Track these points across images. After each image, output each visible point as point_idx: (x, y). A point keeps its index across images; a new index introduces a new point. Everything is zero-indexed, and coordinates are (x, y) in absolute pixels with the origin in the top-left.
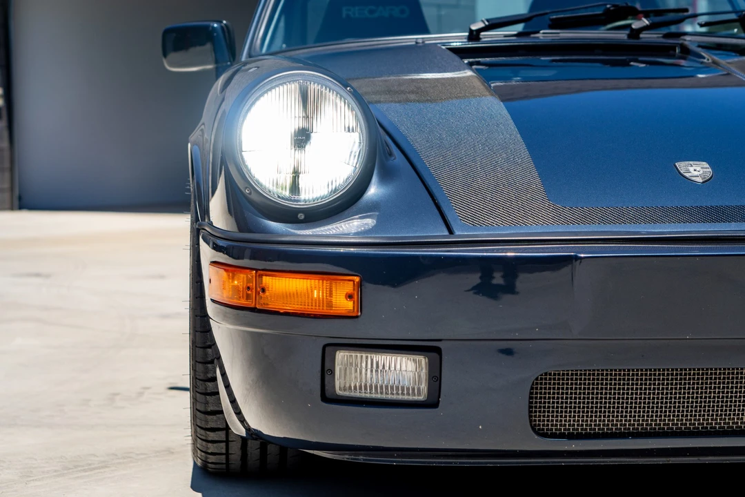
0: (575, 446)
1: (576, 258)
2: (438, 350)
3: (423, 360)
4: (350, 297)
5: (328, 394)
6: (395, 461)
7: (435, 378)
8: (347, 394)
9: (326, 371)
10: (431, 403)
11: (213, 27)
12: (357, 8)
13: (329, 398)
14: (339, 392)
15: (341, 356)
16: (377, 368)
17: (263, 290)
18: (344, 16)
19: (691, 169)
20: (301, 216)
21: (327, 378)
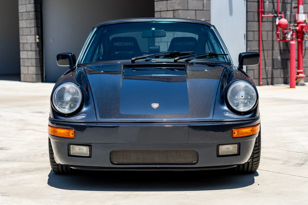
0: (120, 166)
1: (118, 126)
2: (91, 146)
3: (88, 148)
4: (72, 134)
5: (69, 154)
6: (85, 169)
7: (91, 151)
8: (73, 154)
9: (69, 150)
10: (90, 157)
11: (69, 55)
12: (118, 43)
13: (69, 155)
14: (71, 154)
15: (71, 146)
16: (80, 149)
17: (56, 132)
18: (115, 45)
19: (154, 105)
20: (66, 115)
21: (69, 151)
